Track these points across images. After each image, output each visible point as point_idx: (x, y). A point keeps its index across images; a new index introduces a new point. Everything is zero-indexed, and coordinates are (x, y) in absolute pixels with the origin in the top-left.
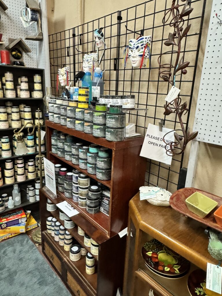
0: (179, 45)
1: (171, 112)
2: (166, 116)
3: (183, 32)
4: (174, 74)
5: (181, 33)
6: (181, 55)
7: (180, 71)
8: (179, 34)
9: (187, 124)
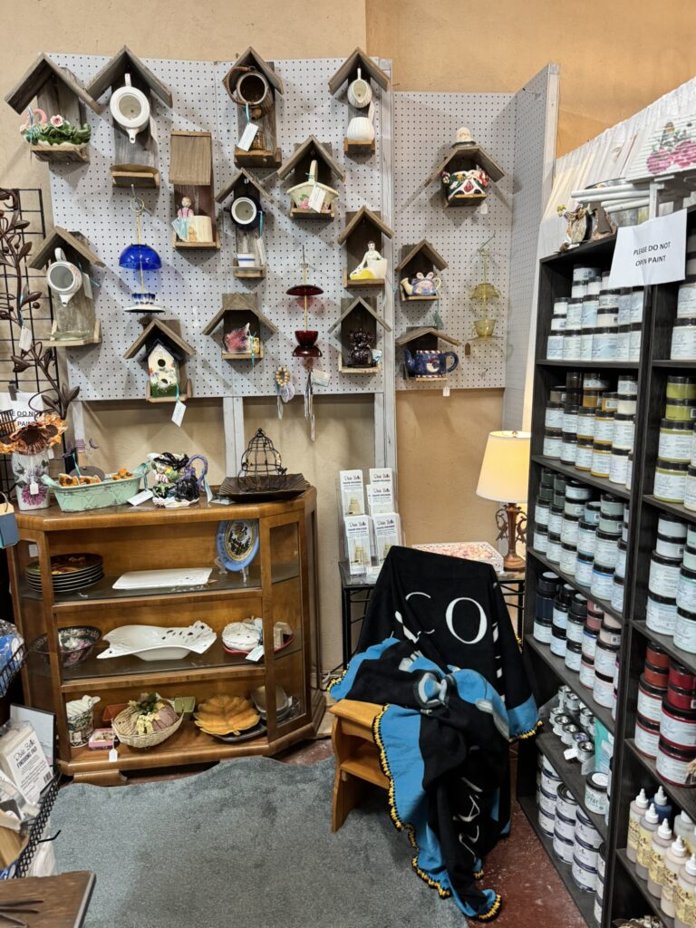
0: (17, 267)
1: (29, 366)
2: (19, 374)
3: (19, 250)
4: (19, 308)
5: (17, 251)
6: (24, 281)
7: (27, 306)
8: (13, 252)
9: (58, 380)
